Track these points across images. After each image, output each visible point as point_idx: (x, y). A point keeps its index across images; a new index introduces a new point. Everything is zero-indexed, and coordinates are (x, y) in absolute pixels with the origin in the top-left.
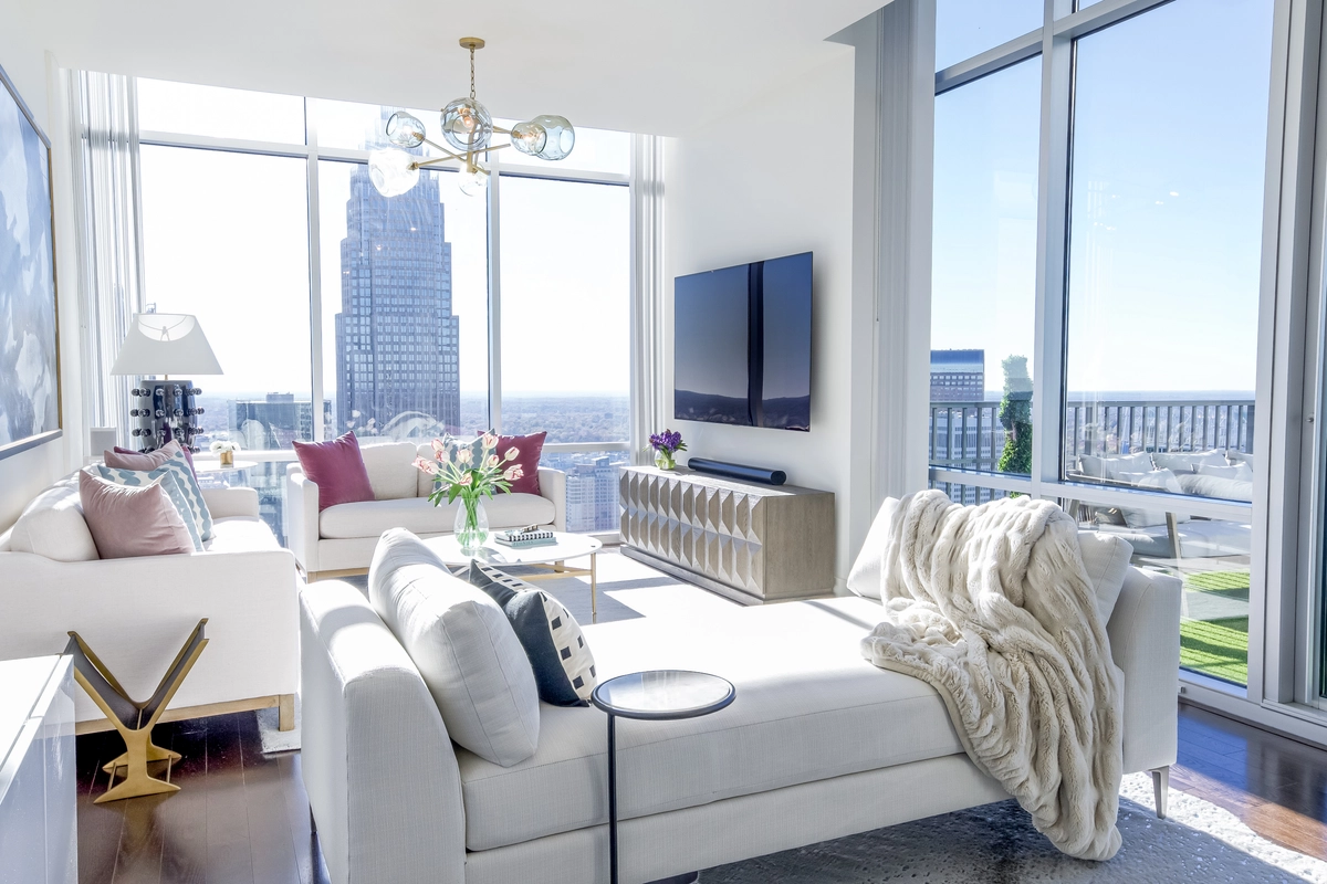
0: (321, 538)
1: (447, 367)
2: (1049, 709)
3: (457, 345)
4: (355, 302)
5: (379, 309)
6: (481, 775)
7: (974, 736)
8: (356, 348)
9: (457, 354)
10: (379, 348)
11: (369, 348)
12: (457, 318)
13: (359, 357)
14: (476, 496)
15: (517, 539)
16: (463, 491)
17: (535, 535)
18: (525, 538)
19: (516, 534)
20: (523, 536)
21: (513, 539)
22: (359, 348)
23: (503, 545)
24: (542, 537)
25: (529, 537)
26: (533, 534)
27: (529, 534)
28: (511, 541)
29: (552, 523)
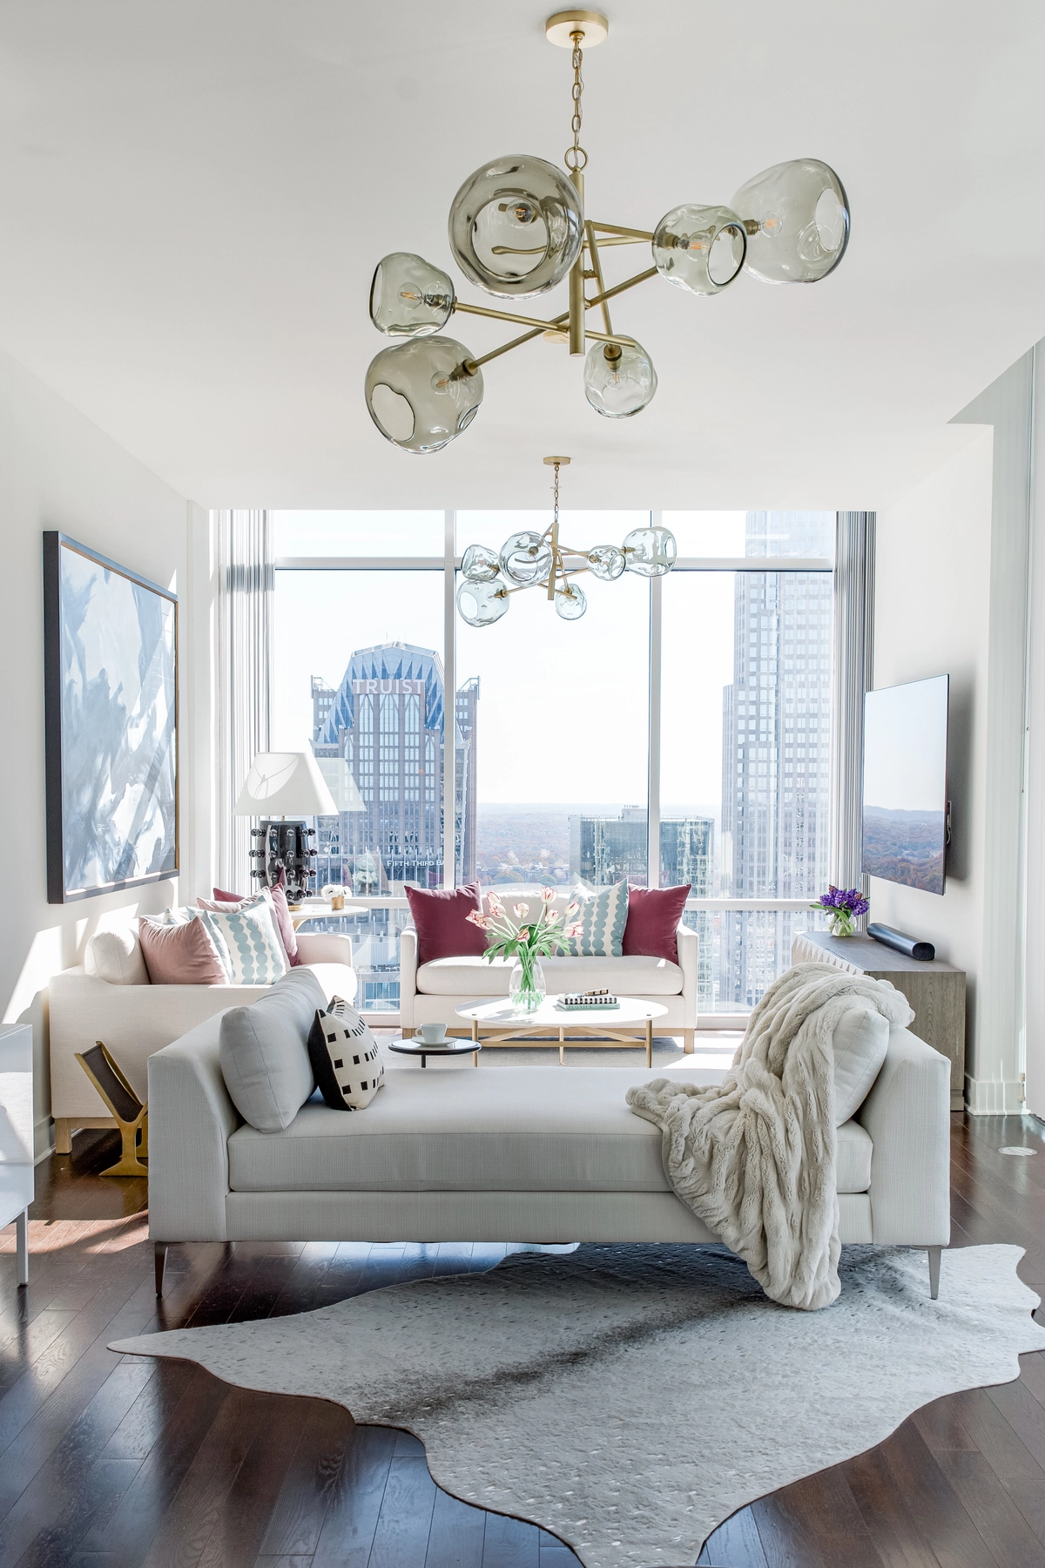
0: (418, 992)
2: (753, 1160)
4: (753, 666)
5: (788, 678)
6: (243, 1136)
7: (676, 1174)
8: (752, 738)
10: (788, 738)
11: (772, 738)
13: (757, 753)
14: (533, 954)
15: (574, 1002)
16: (519, 948)
17: (596, 999)
18: (584, 1002)
19: (573, 996)
20: (581, 1000)
21: (569, 1002)
22: (758, 739)
23: (558, 1008)
24: (603, 1001)
25: (589, 1002)
26: (593, 998)
27: (588, 998)
28: (566, 1004)
29: (680, 994)
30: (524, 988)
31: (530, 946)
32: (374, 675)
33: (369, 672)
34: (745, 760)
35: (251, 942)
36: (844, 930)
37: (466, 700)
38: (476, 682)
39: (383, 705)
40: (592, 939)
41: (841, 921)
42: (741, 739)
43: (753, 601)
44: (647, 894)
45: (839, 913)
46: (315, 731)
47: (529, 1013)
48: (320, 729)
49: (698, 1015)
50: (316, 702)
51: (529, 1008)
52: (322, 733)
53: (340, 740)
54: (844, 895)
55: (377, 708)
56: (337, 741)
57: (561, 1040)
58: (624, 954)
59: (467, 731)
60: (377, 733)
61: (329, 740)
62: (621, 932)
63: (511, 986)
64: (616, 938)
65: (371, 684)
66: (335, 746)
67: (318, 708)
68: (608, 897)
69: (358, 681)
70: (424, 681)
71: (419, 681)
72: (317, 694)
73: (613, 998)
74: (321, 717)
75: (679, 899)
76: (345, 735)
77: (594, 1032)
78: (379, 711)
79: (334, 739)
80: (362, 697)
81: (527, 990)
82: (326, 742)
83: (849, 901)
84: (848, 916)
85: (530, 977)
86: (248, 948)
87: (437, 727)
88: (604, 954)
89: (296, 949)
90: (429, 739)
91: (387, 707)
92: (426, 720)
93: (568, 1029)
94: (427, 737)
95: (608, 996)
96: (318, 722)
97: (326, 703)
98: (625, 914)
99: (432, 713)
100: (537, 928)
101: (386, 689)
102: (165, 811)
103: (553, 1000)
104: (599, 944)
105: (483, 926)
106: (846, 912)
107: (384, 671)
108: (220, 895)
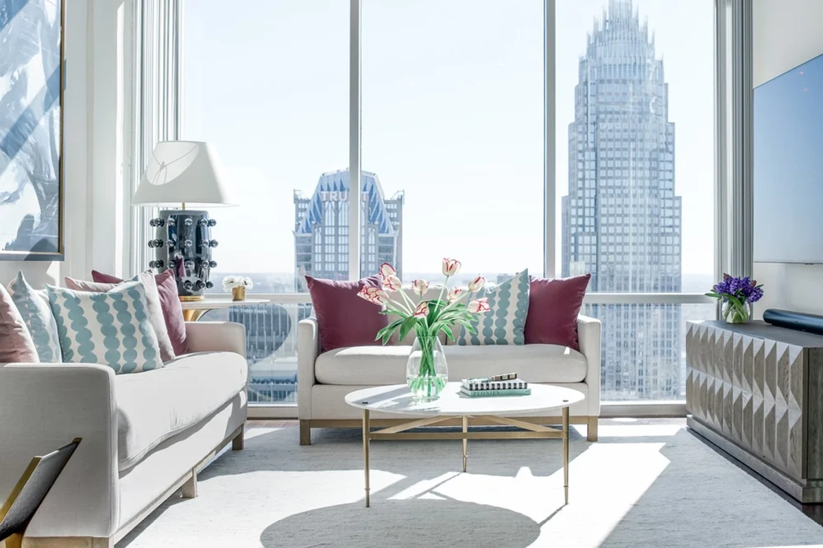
0: (316, 383)
1: (669, 249)
3: (679, 226)
4: (580, 184)
5: (603, 191)
8: (580, 229)
9: (679, 236)
10: (603, 230)
11: (593, 230)
12: (679, 198)
13: (583, 239)
14: (434, 334)
15: (479, 387)
16: (417, 326)
17: (504, 385)
18: (490, 387)
19: (478, 381)
20: (488, 385)
21: (474, 387)
22: (584, 230)
23: (462, 394)
24: (512, 387)
25: (496, 387)
26: (501, 383)
27: (496, 383)
28: (471, 389)
29: (583, 381)
30: (423, 372)
31: (430, 324)
32: (335, 189)
33: (332, 187)
34: (576, 244)
35: (117, 324)
36: (738, 317)
37: (396, 205)
38: (402, 193)
39: (341, 208)
40: (494, 328)
41: (735, 308)
42: (573, 230)
43: (580, 142)
44: (547, 284)
45: (733, 300)
46: (296, 225)
47: (429, 401)
48: (299, 224)
49: (602, 403)
50: (297, 206)
51: (429, 395)
52: (300, 227)
53: (312, 230)
54: (739, 282)
55: (337, 210)
56: (310, 232)
57: (465, 430)
58: (525, 344)
59: (397, 225)
60: (337, 226)
61: (305, 231)
62: (523, 321)
63: (408, 371)
64: (517, 327)
65: (333, 195)
66: (309, 235)
67: (298, 210)
68: (509, 286)
69: (325, 193)
70: (368, 192)
71: (365, 193)
72: (297, 200)
73: (523, 382)
74: (300, 216)
75: (580, 288)
76: (315, 228)
77: (502, 422)
78: (338, 212)
79: (308, 230)
80: (327, 203)
81: (427, 375)
82: (303, 232)
83: (744, 289)
84: (743, 303)
85: (430, 359)
86: (114, 330)
87: (376, 223)
88: (505, 343)
89: (184, 336)
90: (372, 231)
91: (343, 209)
92: (369, 217)
93: (474, 418)
94: (370, 229)
95: (518, 381)
96: (298, 219)
97: (303, 207)
98: (526, 303)
99: (373, 213)
100: (437, 305)
101: (343, 197)
102: (41, 188)
103: (456, 386)
104: (501, 333)
105: (375, 300)
106: (740, 299)
107: (342, 185)
108: (97, 277)
